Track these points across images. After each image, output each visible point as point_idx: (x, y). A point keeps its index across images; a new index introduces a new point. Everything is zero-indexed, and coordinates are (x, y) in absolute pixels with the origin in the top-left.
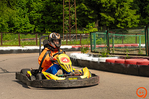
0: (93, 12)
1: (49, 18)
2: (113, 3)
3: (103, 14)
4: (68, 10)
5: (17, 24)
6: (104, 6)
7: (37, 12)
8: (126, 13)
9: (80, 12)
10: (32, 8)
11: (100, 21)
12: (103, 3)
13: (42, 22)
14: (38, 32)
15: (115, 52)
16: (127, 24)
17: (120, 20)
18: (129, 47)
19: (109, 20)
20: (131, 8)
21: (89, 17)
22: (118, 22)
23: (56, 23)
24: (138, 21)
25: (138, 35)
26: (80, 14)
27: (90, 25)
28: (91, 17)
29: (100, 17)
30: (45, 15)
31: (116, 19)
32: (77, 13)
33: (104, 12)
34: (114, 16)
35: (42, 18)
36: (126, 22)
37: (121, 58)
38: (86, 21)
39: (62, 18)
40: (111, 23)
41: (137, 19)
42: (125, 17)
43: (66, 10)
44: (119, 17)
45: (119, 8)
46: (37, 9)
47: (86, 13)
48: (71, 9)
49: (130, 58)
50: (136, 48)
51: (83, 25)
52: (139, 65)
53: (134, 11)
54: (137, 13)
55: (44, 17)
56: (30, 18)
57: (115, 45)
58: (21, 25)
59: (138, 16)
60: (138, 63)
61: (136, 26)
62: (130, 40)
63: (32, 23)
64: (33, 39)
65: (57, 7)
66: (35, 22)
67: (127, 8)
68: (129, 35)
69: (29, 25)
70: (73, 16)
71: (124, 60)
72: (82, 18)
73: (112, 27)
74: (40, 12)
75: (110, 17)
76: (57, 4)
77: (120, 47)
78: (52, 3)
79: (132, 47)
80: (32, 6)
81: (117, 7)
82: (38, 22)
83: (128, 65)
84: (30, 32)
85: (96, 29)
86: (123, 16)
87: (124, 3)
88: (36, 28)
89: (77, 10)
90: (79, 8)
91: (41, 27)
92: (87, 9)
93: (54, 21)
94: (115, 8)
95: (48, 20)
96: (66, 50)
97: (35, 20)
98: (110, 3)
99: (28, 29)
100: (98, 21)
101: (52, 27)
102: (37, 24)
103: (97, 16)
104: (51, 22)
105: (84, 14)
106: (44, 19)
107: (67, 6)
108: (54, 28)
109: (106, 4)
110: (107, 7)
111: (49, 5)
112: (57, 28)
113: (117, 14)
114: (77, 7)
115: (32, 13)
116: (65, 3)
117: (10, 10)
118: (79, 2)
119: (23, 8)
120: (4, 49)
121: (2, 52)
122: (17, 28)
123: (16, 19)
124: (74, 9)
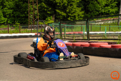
0: (50, 9)
1: (18, 13)
2: (65, 3)
3: (58, 11)
4: (33, 7)
6: (58, 4)
7: (9, 9)
8: (74, 10)
9: (41, 9)
10: (5, 6)
11: (56, 15)
12: (58, 3)
13: (13, 16)
14: (9, 24)
15: (66, 38)
16: (75, 18)
17: (70, 15)
18: (77, 34)
19: (63, 15)
20: (77, 7)
21: (48, 12)
22: (68, 16)
23: (24, 17)
24: (83, 16)
25: (82, 26)
26: (41, 10)
27: (49, 18)
28: (49, 13)
29: (55, 12)
30: (15, 11)
31: (67, 14)
32: (39, 9)
33: (59, 9)
34: (66, 12)
35: (13, 13)
37: (70, 41)
38: (46, 15)
39: (28, 13)
40: (64, 17)
41: (82, 14)
42: (74, 13)
43: (31, 7)
45: (69, 7)
46: (9, 7)
47: (46, 10)
48: (34, 6)
49: (76, 42)
51: (43, 18)
52: (82, 47)
53: (80, 9)
55: (14, 13)
56: (4, 13)
57: (66, 33)
59: (83, 12)
60: (81, 45)
61: (82, 19)
62: (77, 29)
63: (5, 16)
64: (6, 29)
65: (24, 5)
66: (8, 16)
67: (75, 6)
68: (77, 26)
69: (3, 18)
70: (36, 12)
71: (72, 43)
72: (43, 13)
73: (65, 20)
74: (11, 9)
75: (63, 13)
76: (24, 3)
77: (70, 34)
78: (20, 2)
79: (78, 34)
80: (5, 4)
81: (68, 5)
82: (10, 16)
83: (75, 47)
84: (4, 24)
85: (53, 21)
86: (72, 12)
87: (73, 3)
88: (8, 20)
89: (39, 7)
90: (41, 6)
91: (12, 20)
92: (46, 7)
93: (22, 16)
94: (66, 6)
95: (17, 15)
96: (31, 36)
97: (7, 15)
98: (62, 3)
99: (2, 21)
100: (54, 15)
101: (20, 19)
102: (9, 17)
103: (53, 12)
104: (20, 16)
105: (44, 10)
106: (14, 14)
107: (31, 5)
108: (22, 20)
109: (60, 3)
110: (60, 6)
111: (18, 4)
112: (24, 20)
113: (68, 11)
114: (39, 5)
115: (5, 9)
116: (30, 2)
118: (40, 1)
124: (36, 7)
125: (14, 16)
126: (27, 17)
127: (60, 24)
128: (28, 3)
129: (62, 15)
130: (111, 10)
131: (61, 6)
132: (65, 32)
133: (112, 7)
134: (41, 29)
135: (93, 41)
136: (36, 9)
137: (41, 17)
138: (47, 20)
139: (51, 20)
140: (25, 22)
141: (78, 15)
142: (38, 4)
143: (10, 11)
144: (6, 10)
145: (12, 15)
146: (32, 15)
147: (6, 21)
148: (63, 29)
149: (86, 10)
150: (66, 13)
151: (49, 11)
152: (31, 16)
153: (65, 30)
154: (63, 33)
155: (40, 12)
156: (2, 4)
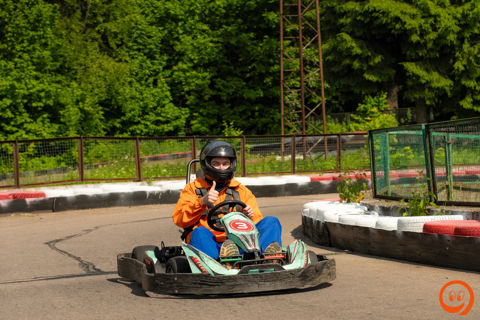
0: (378, 59)
1: (234, 84)
2: (447, 30)
3: (412, 68)
4: (298, 55)
5: (132, 109)
6: (415, 38)
7: (195, 67)
9: (335, 63)
10: (182, 54)
12: (413, 31)
13: (213, 98)
14: (198, 133)
17: (471, 84)
19: (435, 85)
21: (367, 76)
22: (463, 92)
23: (259, 101)
26: (335, 69)
28: (373, 78)
29: (402, 75)
30: (221, 74)
31: (457, 83)
32: (327, 64)
33: (417, 60)
34: (449, 73)
35: (212, 86)
38: (357, 91)
39: (276, 83)
40: (441, 94)
43: (289, 56)
44: (467, 73)
45: (466, 46)
46: (195, 57)
47: (356, 64)
48: (306, 52)
51: (347, 104)
55: (219, 83)
56: (174, 85)
57: (454, 170)
58: (144, 111)
63: (179, 101)
64: (184, 156)
65: (260, 48)
66: (191, 99)
69: (171, 110)
72: (343, 82)
74: (206, 67)
75: (435, 76)
76: (259, 38)
78: (244, 36)
80: (178, 47)
81: (461, 40)
82: (200, 97)
84: (172, 134)
85: (390, 119)
88: (192, 117)
89: (325, 55)
90: (334, 50)
91: (209, 116)
92: (359, 51)
93: (252, 95)
94: (453, 47)
95: (231, 91)
96: (292, 190)
97: (189, 93)
98: (435, 30)
99: (167, 122)
100: (395, 90)
101: (244, 112)
102: (197, 105)
103: (392, 72)
104: (242, 98)
105: (349, 67)
106: (219, 90)
107: (292, 44)
108: (253, 116)
109: (423, 33)
110: (425, 44)
111: (233, 42)
112: (261, 116)
113: (459, 66)
114: (326, 46)
115: (180, 70)
116: (285, 34)
117: (110, 64)
118: (332, 28)
119: (151, 56)
120: (90, 190)
121: (82, 203)
122: (131, 122)
123: (127, 91)
124: (316, 52)
125: (216, 99)
127: (427, 132)
128: (277, 37)
129: (431, 89)
131: (430, 45)
132: (447, 165)
134: (335, 153)
136: (312, 65)
137: (336, 98)
138: (364, 113)
139: (380, 115)
140: (265, 125)
142: (324, 40)
144: (184, 71)
145: (208, 93)
146: (294, 93)
147: (182, 122)
148: (439, 154)
150: (452, 78)
151: (371, 69)
152: (292, 98)
153: (447, 159)
154: (440, 171)
155: (329, 75)
156: (167, 46)
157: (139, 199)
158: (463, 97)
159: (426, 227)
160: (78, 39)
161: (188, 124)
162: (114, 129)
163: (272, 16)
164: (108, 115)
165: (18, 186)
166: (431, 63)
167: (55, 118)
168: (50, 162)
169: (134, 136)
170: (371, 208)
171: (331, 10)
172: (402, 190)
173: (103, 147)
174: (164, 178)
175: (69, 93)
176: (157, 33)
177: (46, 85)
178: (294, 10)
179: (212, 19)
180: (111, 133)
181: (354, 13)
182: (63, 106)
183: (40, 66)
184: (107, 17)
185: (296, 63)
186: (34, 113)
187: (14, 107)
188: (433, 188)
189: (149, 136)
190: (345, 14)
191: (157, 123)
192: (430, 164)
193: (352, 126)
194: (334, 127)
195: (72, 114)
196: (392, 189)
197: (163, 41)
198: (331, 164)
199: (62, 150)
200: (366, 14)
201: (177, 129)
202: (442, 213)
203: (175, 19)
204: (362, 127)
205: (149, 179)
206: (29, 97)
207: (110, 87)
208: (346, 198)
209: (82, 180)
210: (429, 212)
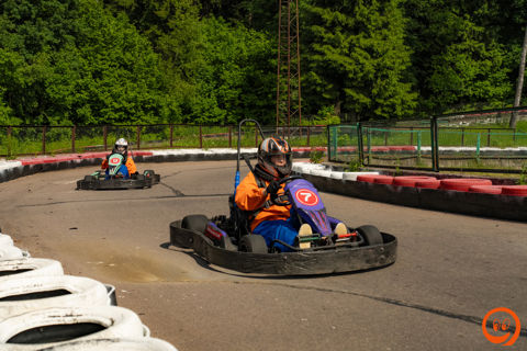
0: (330, 86)
1: (251, 98)
2: (369, 72)
3: (349, 91)
4: (286, 83)
5: (197, 109)
6: (351, 76)
7: (230, 88)
8: (392, 88)
9: (307, 87)
10: (224, 81)
11: (345, 103)
12: (350, 71)
13: (239, 105)
14: (232, 123)
15: (373, 162)
16: (395, 110)
17: (381, 101)
18: (398, 153)
19: (361, 101)
20: (401, 81)
21: (324, 95)
22: (376, 105)
23: (264, 107)
24: (415, 104)
25: (414, 131)
26: (307, 91)
27: (325, 110)
28: (327, 96)
29: (343, 96)
30: (244, 92)
31: (374, 100)
32: (302, 88)
33: (352, 87)
34: (369, 95)
35: (239, 98)
36: (393, 106)
38: (318, 103)
39: (274, 98)
40: (364, 106)
41: (414, 100)
42: (390, 97)
43: (282, 82)
44: (379, 95)
45: (379, 81)
46: (231, 82)
47: (318, 89)
48: (292, 81)
50: (411, 153)
51: (312, 110)
52: (420, 189)
53: (408, 86)
54: (413, 89)
55: (243, 96)
56: (219, 97)
57: (372, 148)
58: (203, 111)
59: (415, 95)
61: (411, 112)
62: (399, 139)
63: (221, 106)
64: (223, 135)
65: (266, 79)
66: (228, 105)
67: (395, 80)
68: (398, 131)
69: (217, 110)
70: (294, 95)
72: (311, 98)
73: (366, 116)
74: (236, 88)
75: (362, 96)
76: (266, 73)
77: (381, 152)
78: (258, 72)
79: (403, 153)
80: (222, 77)
81: (376, 77)
82: (233, 104)
84: (217, 124)
85: (337, 119)
86: (387, 94)
87: (389, 72)
88: (228, 115)
89: (302, 83)
90: (307, 81)
91: (237, 114)
92: (320, 82)
93: (261, 103)
94: (371, 81)
95: (249, 101)
97: (227, 102)
98: (362, 71)
99: (215, 117)
100: (339, 103)
101: (256, 113)
102: (231, 108)
103: (338, 93)
104: (255, 105)
105: (314, 90)
106: (243, 101)
107: (284, 77)
108: (261, 115)
109: (355, 73)
110: (356, 79)
111: (252, 74)
112: (265, 115)
113: (375, 91)
114: (302, 79)
115: (222, 89)
116: (280, 71)
117: (186, 85)
118: (306, 69)
119: (207, 82)
120: (175, 152)
121: (171, 159)
122: (196, 117)
123: (194, 100)
124: (296, 81)
125: (241, 105)
126: (274, 107)
127: (360, 127)
128: (276, 73)
129: (359, 103)
130: (492, 90)
131: (359, 80)
132: (368, 146)
133: (495, 83)
134: (306, 136)
135: (449, 173)
136: (294, 88)
137: (306, 107)
138: (322, 115)
139: (331, 116)
140: (267, 120)
141: (403, 102)
142: (301, 75)
143: (234, 93)
144: (225, 90)
145: (238, 102)
146: (284, 103)
147: (223, 117)
148: (365, 139)
149: (424, 89)
150: (371, 98)
151: (327, 92)
152: (283, 106)
153: (369, 140)
154: (365, 148)
155: (304, 94)
156: (216, 76)
157: (201, 158)
158: (376, 108)
159: (358, 178)
160: (170, 72)
161: (226, 118)
162: (187, 120)
163: (273, 61)
164: (184, 113)
165: (139, 149)
166: (358, 89)
167: (157, 114)
168: (153, 137)
169: (197, 124)
170: (327, 167)
171: (305, 59)
172: (344, 157)
173: (181, 129)
174: (213, 147)
175: (164, 100)
176: (211, 69)
177: (153, 96)
178: (286, 58)
179: (241, 63)
180: (185, 122)
181: (318, 61)
182: (161, 107)
183: (150, 86)
184: (186, 60)
185: (286, 88)
186: (146, 111)
187: (136, 107)
188: (362, 157)
189: (205, 124)
190: (313, 61)
191: (210, 117)
192: (361, 144)
193: (315, 122)
194: (306, 123)
195: (166, 111)
196: (338, 157)
197: (214, 74)
198: (304, 142)
199: (160, 130)
200: (324, 62)
201: (220, 121)
202: (367, 171)
203: (221, 62)
204: (322, 123)
205: (206, 148)
206: (144, 102)
207: (185, 97)
208: (314, 161)
209: (172, 147)
210: (360, 170)
